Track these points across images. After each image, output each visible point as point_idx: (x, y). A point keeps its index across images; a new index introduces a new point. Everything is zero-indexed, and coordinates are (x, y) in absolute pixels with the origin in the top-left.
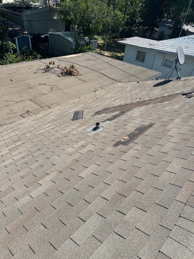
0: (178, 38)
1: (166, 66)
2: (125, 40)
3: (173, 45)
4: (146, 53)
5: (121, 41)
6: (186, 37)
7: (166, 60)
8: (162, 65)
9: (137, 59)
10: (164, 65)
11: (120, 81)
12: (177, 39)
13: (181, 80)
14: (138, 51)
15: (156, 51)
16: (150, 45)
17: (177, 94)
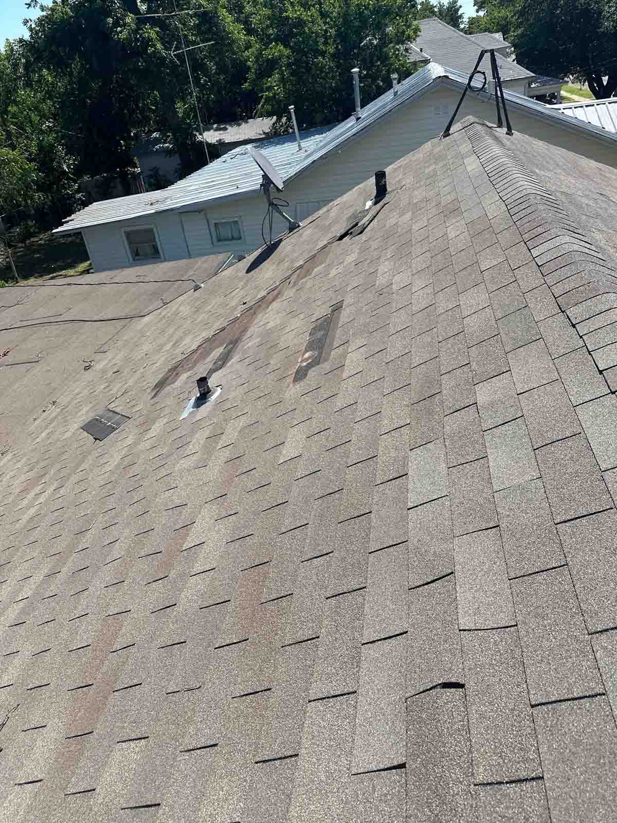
0: (209, 166)
1: (226, 240)
2: (70, 223)
3: (207, 183)
4: (151, 231)
5: (60, 229)
6: (225, 157)
7: (215, 224)
8: (212, 243)
9: (137, 258)
10: (219, 240)
11: (142, 314)
12: (206, 168)
13: (301, 228)
14: (128, 235)
15: (176, 211)
16: (151, 204)
17: (325, 247)
